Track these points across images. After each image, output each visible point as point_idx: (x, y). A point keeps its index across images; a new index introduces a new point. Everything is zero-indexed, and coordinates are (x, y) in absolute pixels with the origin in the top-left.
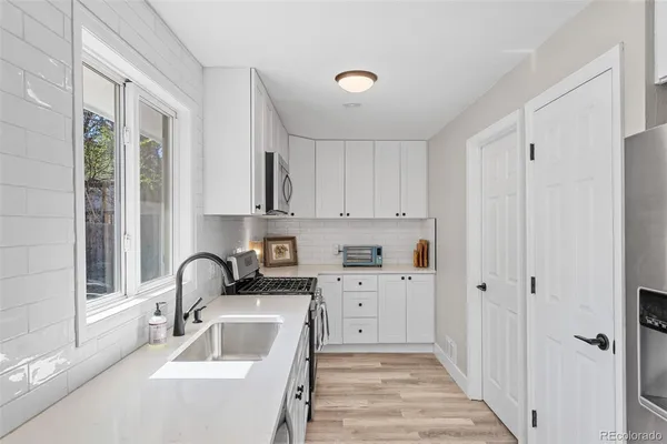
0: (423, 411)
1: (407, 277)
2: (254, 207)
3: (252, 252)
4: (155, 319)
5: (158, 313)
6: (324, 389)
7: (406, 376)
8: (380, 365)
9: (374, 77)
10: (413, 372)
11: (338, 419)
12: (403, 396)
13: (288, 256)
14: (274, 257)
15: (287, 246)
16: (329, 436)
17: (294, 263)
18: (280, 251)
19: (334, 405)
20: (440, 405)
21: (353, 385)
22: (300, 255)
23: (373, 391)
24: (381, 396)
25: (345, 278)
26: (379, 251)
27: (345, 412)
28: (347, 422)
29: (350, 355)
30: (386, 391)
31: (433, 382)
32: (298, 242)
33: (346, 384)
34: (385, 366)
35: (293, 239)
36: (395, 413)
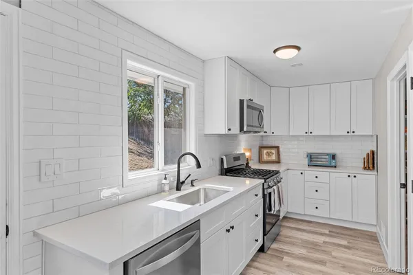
0: (344, 267)
1: (352, 175)
2: (227, 130)
3: (244, 154)
4: (164, 181)
5: (165, 179)
6: (283, 238)
7: (344, 242)
8: (328, 232)
9: (298, 48)
10: (351, 241)
11: (281, 256)
12: (333, 254)
13: (274, 157)
14: (265, 157)
15: (273, 151)
16: (271, 263)
17: (278, 162)
18: (268, 154)
19: (284, 248)
20: (360, 267)
21: (301, 239)
22: (282, 157)
23: (314, 246)
24: (318, 251)
25: (306, 173)
26: (334, 157)
27: (287, 253)
28: (286, 259)
29: (310, 222)
30: (323, 249)
31: (364, 251)
32: (281, 149)
33: (298, 239)
34: (331, 234)
35: (277, 148)
36: (323, 263)
